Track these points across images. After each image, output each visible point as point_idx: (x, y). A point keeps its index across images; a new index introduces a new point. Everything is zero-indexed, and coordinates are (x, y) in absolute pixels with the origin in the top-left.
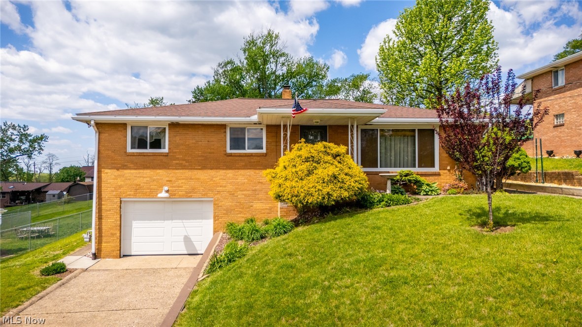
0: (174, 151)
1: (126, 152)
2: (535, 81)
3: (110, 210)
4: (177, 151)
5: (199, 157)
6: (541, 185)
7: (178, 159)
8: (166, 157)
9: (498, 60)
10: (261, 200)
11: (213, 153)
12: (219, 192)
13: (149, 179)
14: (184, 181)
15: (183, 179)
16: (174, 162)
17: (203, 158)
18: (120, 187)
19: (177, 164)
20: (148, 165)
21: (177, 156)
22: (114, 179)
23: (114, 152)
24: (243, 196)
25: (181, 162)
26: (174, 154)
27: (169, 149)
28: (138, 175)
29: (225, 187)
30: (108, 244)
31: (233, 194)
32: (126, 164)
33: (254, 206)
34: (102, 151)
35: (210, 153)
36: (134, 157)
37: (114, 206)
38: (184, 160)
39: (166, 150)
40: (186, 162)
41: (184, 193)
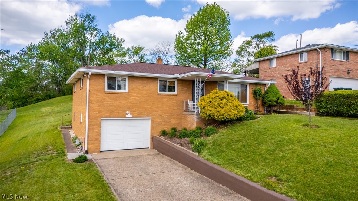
0: (132, 91)
1: (104, 91)
2: (260, 63)
3: (95, 125)
4: (133, 91)
5: (145, 95)
6: (281, 110)
7: (133, 96)
8: (127, 95)
9: (233, 50)
10: (174, 118)
11: (151, 93)
12: (154, 114)
13: (117, 107)
14: (136, 108)
15: (136, 107)
16: (131, 97)
17: (147, 96)
18: (101, 111)
19: (133, 98)
20: (117, 99)
21: (133, 94)
22: (97, 107)
23: (97, 91)
24: (166, 116)
25: (135, 98)
26: (131, 93)
27: (129, 90)
28: (112, 105)
29: (158, 111)
30: (94, 145)
31: (161, 115)
32: (104, 98)
33: (171, 121)
34: (90, 91)
35: (150, 93)
36: (109, 94)
37: (97, 123)
38: (137, 97)
39: (127, 91)
40: (138, 98)
41: (137, 115)
